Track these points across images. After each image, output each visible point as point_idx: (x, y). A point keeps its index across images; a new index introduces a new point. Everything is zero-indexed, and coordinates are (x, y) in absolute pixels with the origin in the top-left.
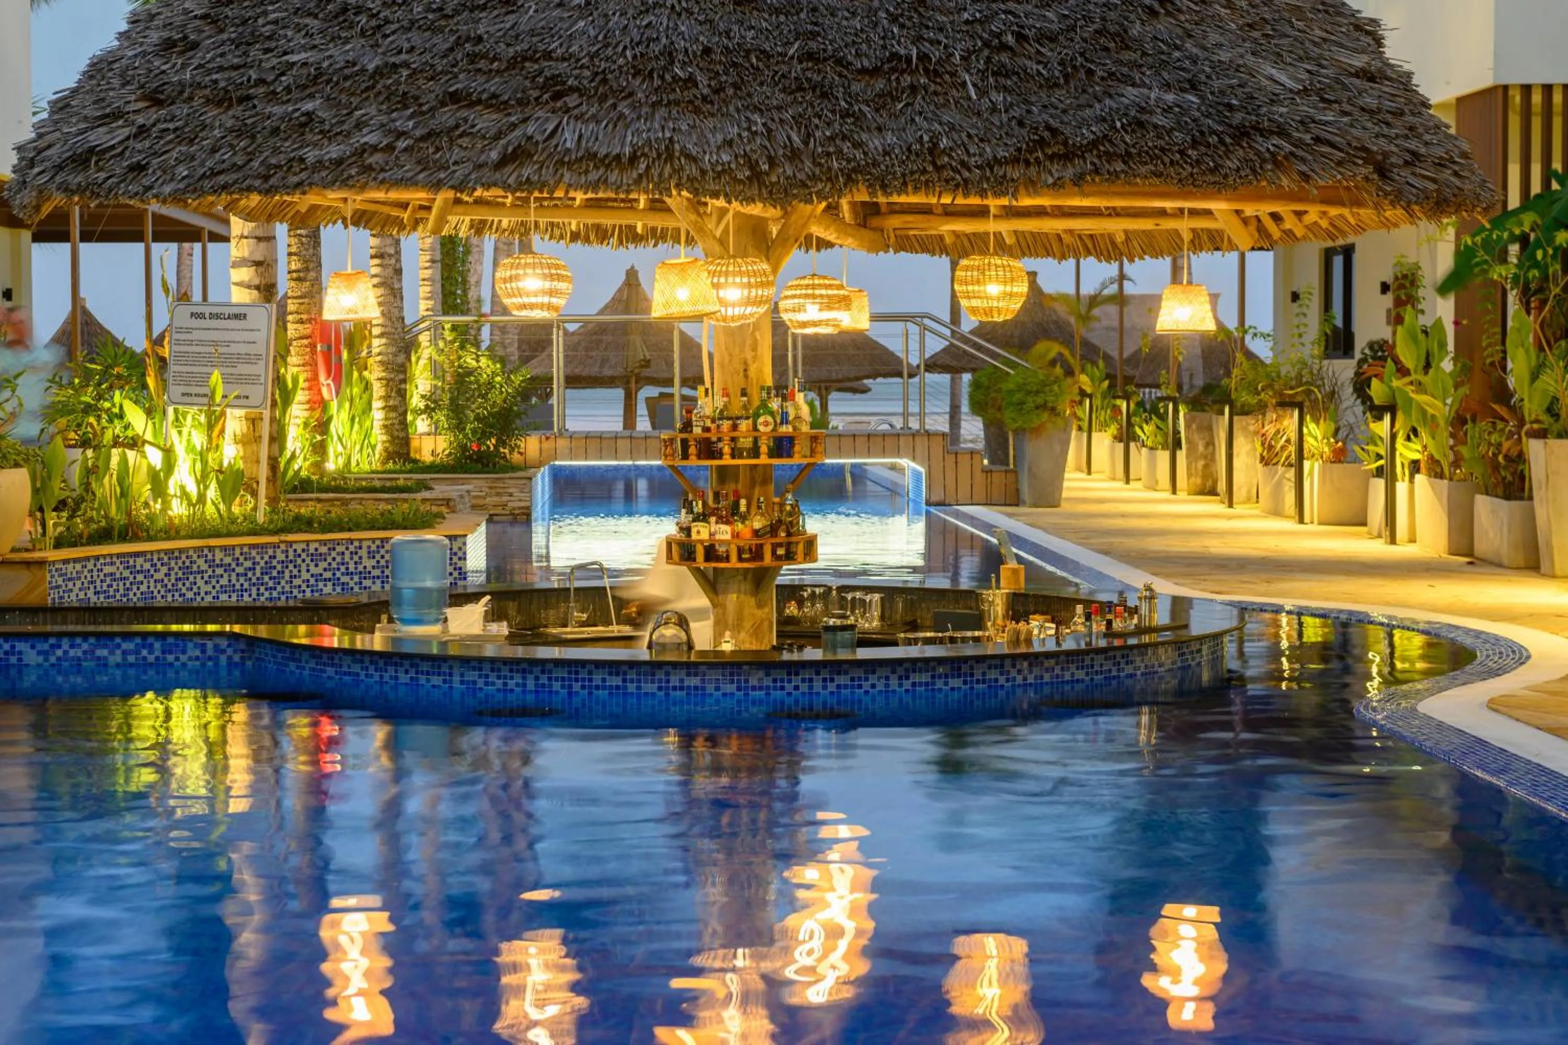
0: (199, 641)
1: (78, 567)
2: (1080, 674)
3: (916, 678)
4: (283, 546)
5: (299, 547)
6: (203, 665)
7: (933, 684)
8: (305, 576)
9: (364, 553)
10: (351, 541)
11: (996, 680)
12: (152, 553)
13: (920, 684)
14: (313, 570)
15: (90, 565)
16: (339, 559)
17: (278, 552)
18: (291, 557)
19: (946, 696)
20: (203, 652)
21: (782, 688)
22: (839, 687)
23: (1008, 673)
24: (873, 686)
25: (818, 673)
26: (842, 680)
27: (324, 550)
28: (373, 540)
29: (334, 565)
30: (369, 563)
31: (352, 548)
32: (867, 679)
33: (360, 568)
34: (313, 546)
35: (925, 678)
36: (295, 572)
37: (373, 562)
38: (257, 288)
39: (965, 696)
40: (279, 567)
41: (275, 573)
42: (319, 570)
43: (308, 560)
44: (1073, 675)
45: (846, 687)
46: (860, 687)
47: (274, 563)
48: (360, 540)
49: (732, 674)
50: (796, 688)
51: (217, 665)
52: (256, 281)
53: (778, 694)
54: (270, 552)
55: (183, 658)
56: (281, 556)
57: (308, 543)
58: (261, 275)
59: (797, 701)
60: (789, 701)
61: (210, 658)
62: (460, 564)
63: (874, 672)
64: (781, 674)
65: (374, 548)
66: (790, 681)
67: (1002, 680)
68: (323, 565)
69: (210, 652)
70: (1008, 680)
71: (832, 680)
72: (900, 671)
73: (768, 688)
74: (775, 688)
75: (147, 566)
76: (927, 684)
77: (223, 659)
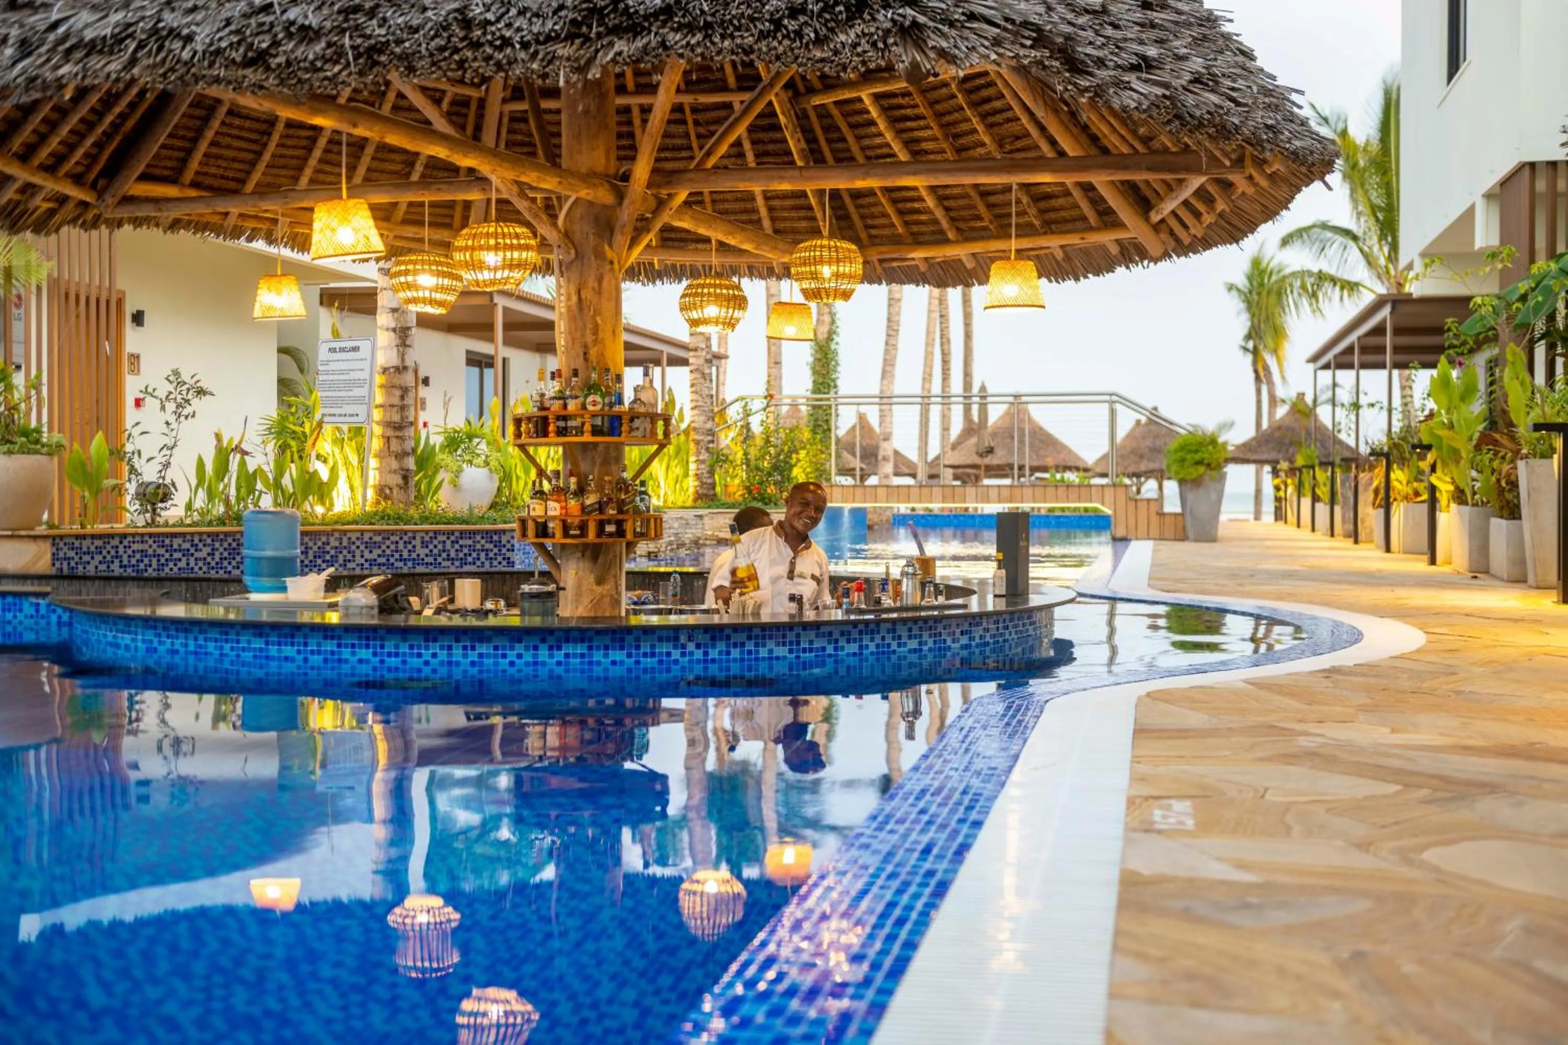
0: (34, 600)
1: (99, 543)
2: (781, 651)
3: (569, 648)
4: (337, 535)
5: (354, 537)
6: (37, 623)
7: (591, 656)
8: (359, 560)
9: (417, 542)
10: (406, 532)
11: (669, 654)
12: (192, 534)
13: (575, 656)
14: (367, 555)
15: (115, 542)
16: (393, 547)
17: (332, 540)
18: (345, 543)
19: (606, 670)
20: (37, 611)
21: (419, 655)
22: (481, 655)
23: (683, 647)
24: (520, 656)
25: (457, 641)
26: (483, 648)
27: (378, 539)
28: (427, 532)
29: (388, 552)
30: (422, 552)
31: (406, 538)
32: (512, 648)
33: (414, 555)
34: (366, 537)
35: (580, 649)
36: (349, 557)
37: (427, 551)
38: (394, 330)
39: (629, 670)
40: (333, 552)
41: (328, 557)
42: (374, 555)
43: (362, 547)
44: (771, 651)
45: (488, 656)
46: (504, 656)
47: (328, 548)
48: (414, 532)
49: (368, 639)
50: (434, 655)
51: (48, 624)
52: (393, 325)
53: (415, 662)
54: (324, 539)
55: (20, 616)
56: (334, 543)
57: (362, 532)
58: (397, 320)
59: (434, 671)
60: (427, 671)
61: (43, 617)
62: (509, 554)
63: (520, 641)
64: (419, 641)
65: (427, 538)
66: (427, 648)
67: (676, 654)
68: (377, 552)
69: (43, 610)
70: (683, 654)
71: (473, 648)
72: (551, 640)
73: (404, 654)
74: (412, 655)
75: (186, 545)
76: (582, 656)
77: (54, 618)
